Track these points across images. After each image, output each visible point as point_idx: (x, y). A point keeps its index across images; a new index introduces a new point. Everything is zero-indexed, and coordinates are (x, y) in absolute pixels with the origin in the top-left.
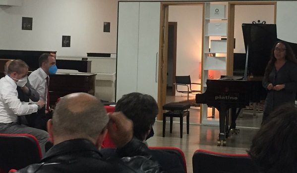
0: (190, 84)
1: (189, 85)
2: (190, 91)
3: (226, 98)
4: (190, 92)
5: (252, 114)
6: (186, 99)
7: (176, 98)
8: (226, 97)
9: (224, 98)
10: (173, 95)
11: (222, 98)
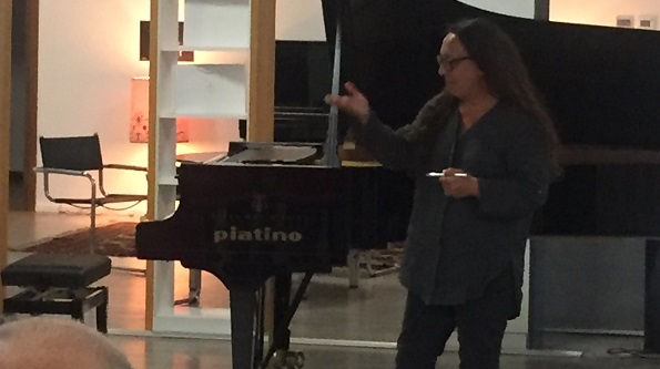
0: (99, 166)
1: (95, 174)
2: (99, 195)
3: (258, 237)
4: (100, 203)
5: (345, 282)
6: (85, 223)
7: (39, 220)
8: (258, 232)
9: (249, 235)
10: (27, 210)
11: (241, 237)
